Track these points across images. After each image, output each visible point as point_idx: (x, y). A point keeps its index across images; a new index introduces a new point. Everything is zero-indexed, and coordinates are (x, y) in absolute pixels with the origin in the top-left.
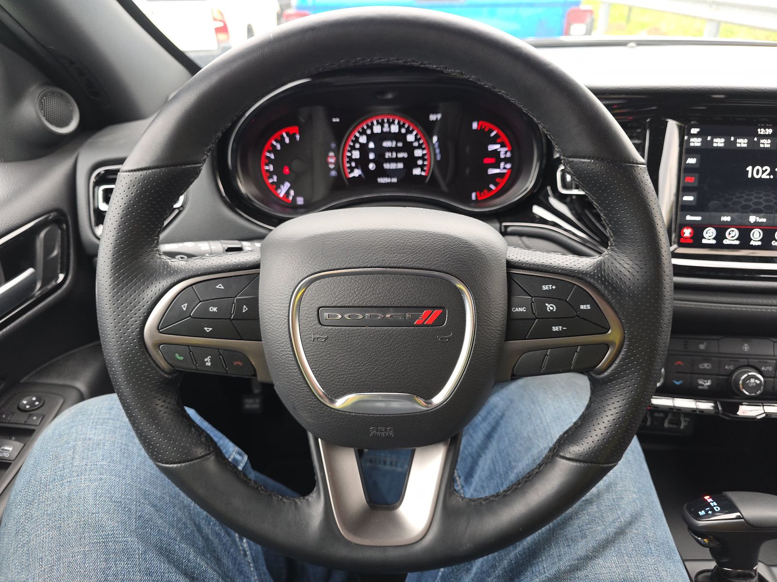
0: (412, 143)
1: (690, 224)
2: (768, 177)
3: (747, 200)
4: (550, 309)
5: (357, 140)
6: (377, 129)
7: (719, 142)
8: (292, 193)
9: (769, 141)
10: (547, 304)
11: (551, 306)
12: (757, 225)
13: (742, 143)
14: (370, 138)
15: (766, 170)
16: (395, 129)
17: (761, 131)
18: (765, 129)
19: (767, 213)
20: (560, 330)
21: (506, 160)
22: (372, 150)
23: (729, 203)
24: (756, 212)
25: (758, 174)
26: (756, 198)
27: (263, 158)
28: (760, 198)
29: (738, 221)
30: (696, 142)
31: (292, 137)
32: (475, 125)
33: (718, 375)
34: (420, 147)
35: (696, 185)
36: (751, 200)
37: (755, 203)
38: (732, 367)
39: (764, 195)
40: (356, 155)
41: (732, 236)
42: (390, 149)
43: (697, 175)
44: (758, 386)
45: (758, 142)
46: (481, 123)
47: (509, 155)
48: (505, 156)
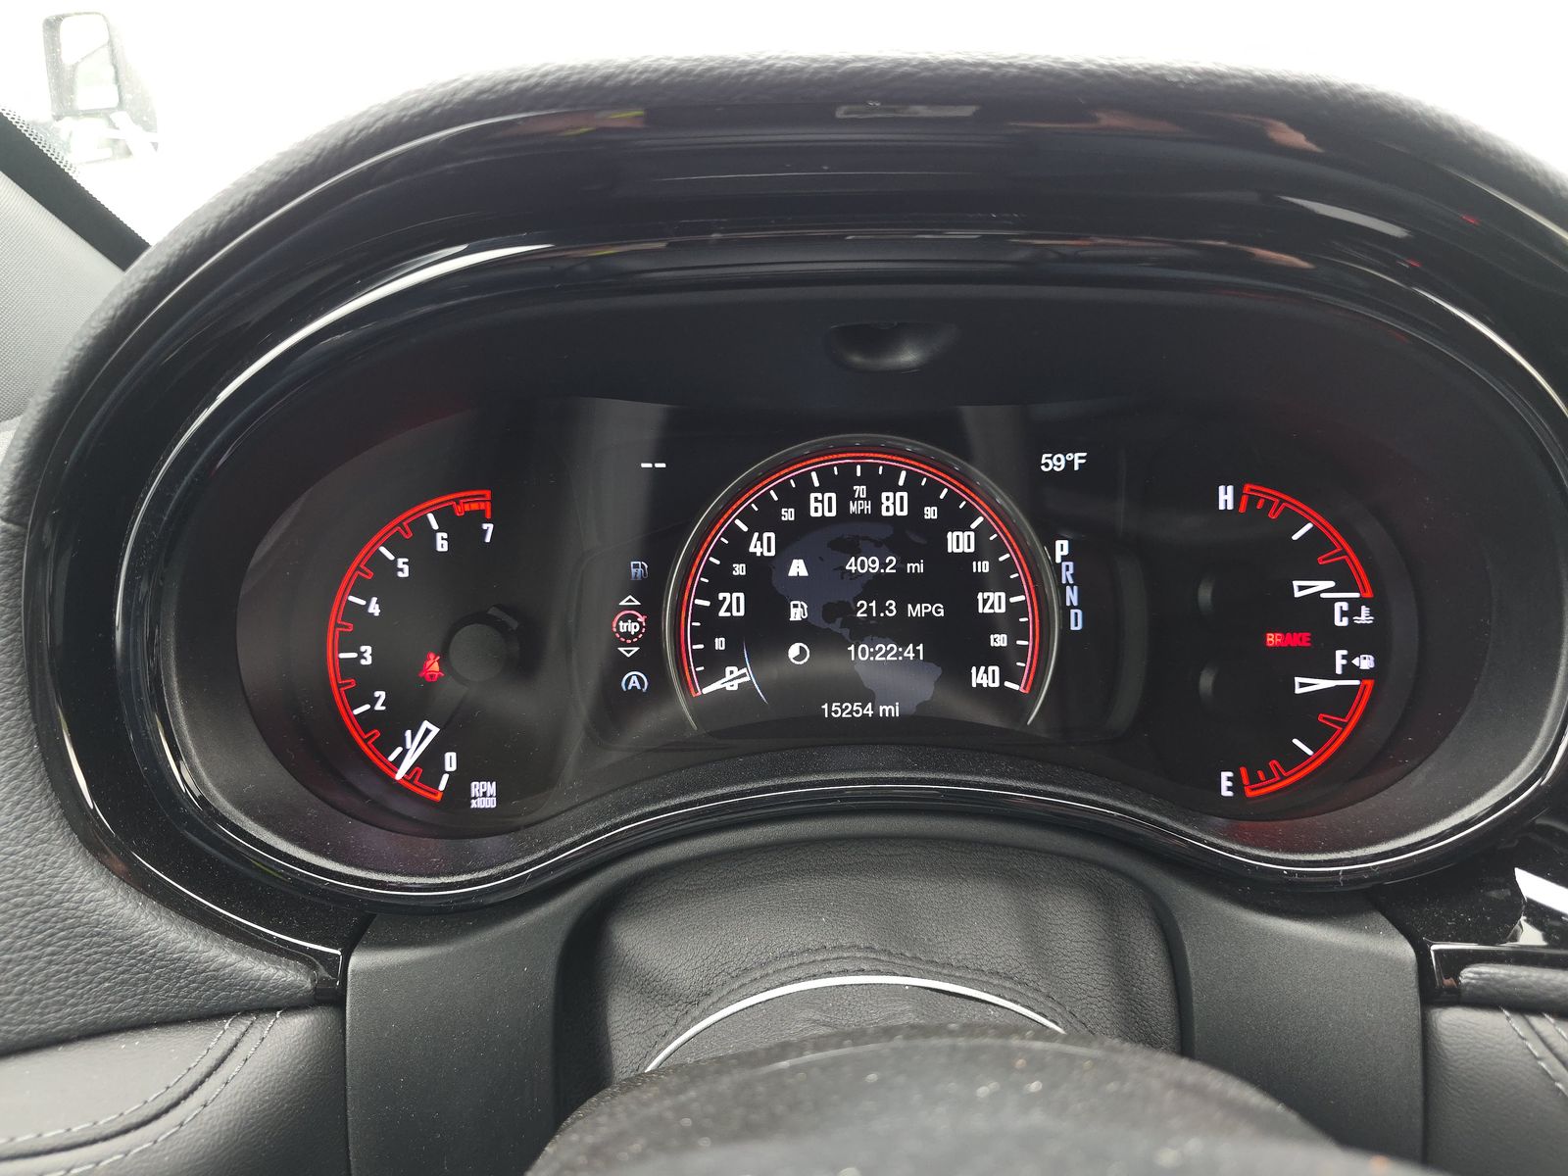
0: (966, 559)
5: (737, 548)
6: (823, 505)
8: (451, 761)
14: (790, 540)
16: (894, 504)
21: (1356, 640)
22: (799, 587)
27: (335, 613)
31: (462, 529)
32: (1226, 497)
34: (1001, 580)
40: (734, 604)
42: (876, 588)
46: (1247, 487)
47: (1365, 617)
48: (1351, 621)
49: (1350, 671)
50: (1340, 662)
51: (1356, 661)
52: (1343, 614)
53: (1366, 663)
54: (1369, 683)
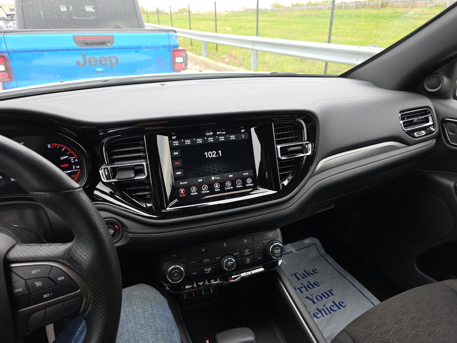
1: (183, 187)
2: (216, 156)
3: (208, 169)
4: (38, 285)
7: (188, 142)
9: (212, 138)
10: (36, 283)
11: (39, 283)
12: (216, 181)
13: (199, 141)
15: (214, 153)
17: (207, 134)
18: (209, 133)
19: (220, 174)
20: (49, 296)
21: (76, 164)
23: (200, 172)
24: (214, 174)
25: (210, 156)
26: (213, 167)
28: (215, 167)
29: (206, 181)
30: (176, 143)
32: (49, 146)
33: (214, 263)
35: (181, 165)
36: (210, 169)
37: (213, 170)
38: (219, 258)
39: (216, 165)
41: (205, 189)
43: (181, 160)
44: (233, 265)
45: (207, 139)
46: (53, 144)
47: (76, 160)
48: (74, 161)
49: (76, 169)
50: (74, 168)
51: (76, 167)
52: (73, 160)
53: (78, 167)
54: (79, 170)
